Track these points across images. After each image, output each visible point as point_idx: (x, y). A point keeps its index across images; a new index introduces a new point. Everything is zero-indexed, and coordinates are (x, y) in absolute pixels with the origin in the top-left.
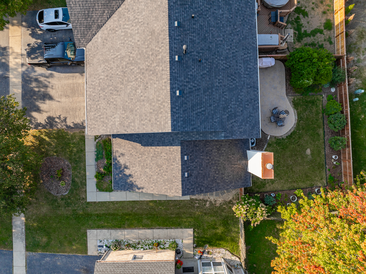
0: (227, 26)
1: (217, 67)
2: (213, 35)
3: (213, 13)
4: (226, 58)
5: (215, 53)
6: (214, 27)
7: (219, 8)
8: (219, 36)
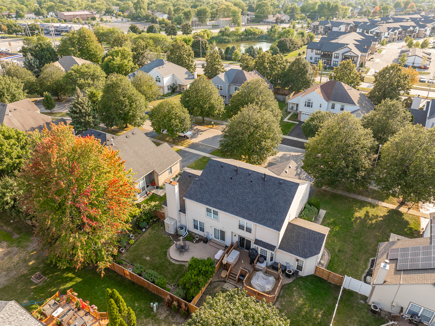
0: (242, 198)
1: (226, 186)
2: (240, 189)
3: (251, 193)
4: (227, 192)
5: (232, 187)
6: (244, 190)
7: (253, 197)
8: (239, 192)
